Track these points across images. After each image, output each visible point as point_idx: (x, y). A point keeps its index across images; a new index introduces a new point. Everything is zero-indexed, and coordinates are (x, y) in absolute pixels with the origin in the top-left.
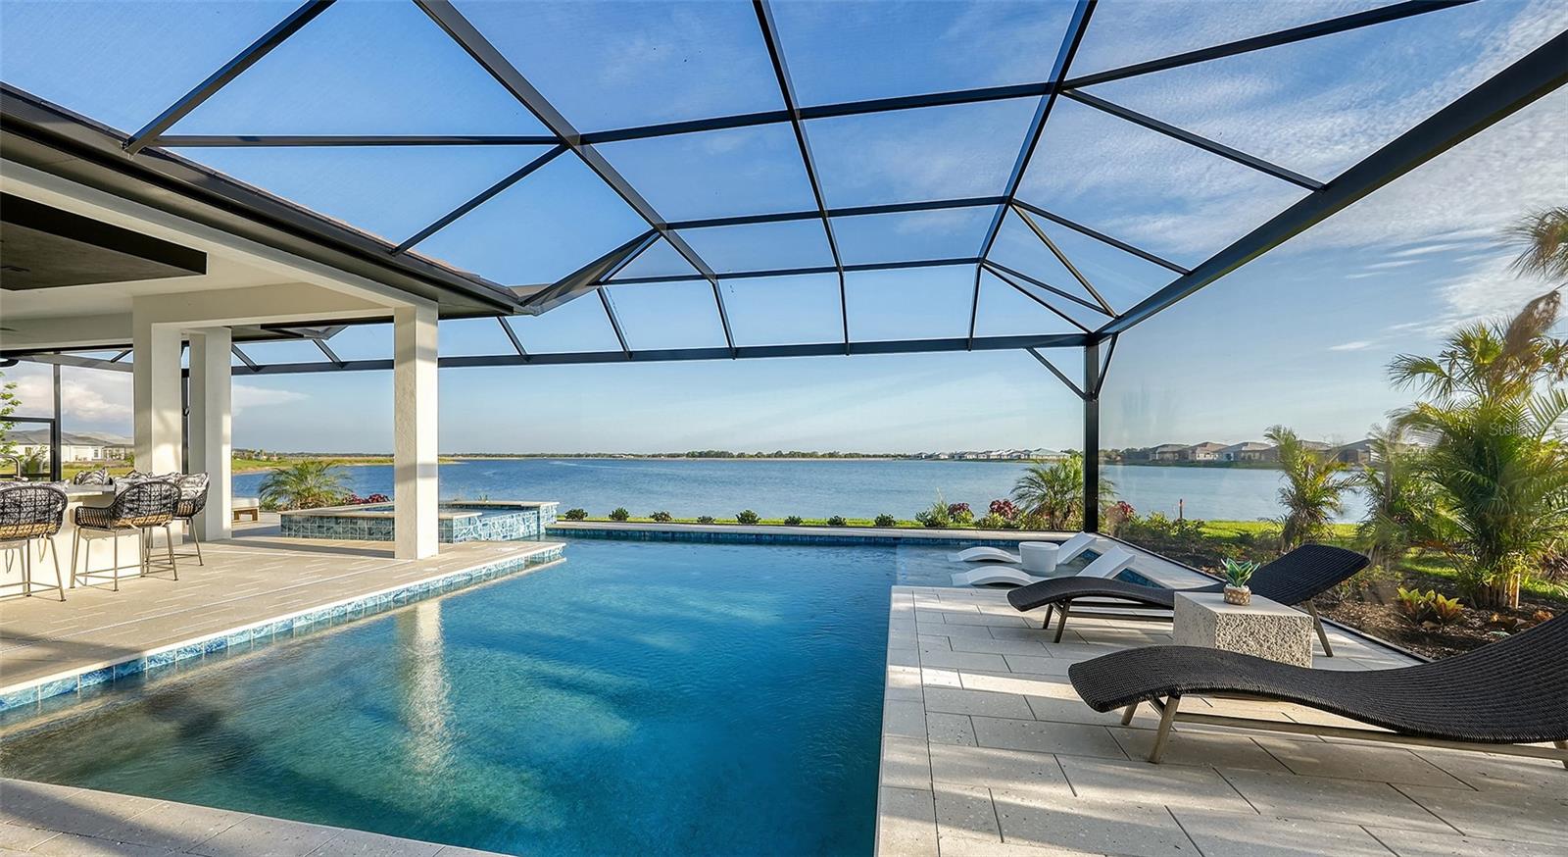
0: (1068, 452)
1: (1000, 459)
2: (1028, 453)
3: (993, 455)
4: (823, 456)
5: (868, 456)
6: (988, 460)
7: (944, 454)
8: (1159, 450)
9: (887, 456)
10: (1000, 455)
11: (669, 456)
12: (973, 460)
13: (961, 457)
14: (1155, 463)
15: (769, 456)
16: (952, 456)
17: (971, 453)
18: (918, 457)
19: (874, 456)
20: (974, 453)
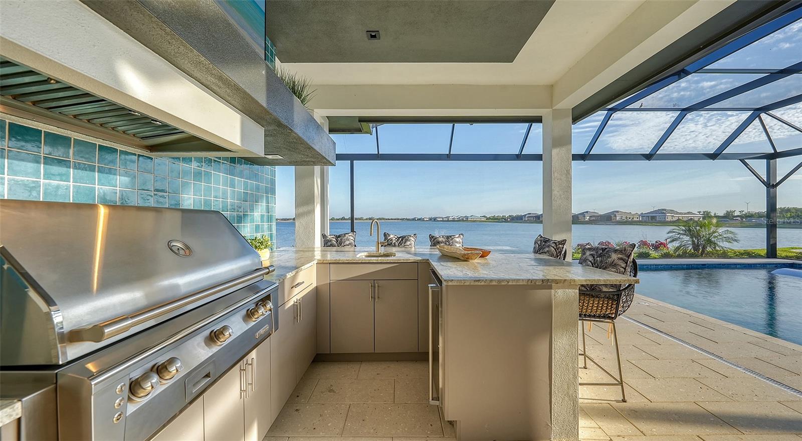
0: (484, 216)
1: (454, 221)
2: (467, 217)
3: (451, 219)
4: (367, 219)
5: (389, 219)
6: (448, 221)
7: (427, 218)
8: (527, 216)
9: (398, 219)
10: (454, 218)
11: (282, 220)
12: (441, 221)
13: (435, 219)
14: (525, 222)
15: (338, 220)
16: (430, 219)
17: (439, 218)
18: (414, 219)
19: (392, 219)
20: (441, 218)
